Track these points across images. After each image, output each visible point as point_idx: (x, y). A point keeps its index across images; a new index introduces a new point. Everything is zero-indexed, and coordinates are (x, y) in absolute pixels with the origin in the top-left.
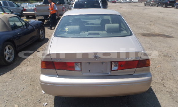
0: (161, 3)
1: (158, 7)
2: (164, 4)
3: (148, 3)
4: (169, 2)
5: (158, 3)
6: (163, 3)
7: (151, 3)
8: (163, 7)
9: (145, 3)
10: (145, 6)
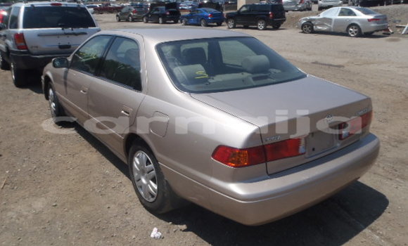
0: (153, 15)
1: (147, 22)
2: (159, 16)
3: (125, 14)
4: (168, 13)
5: (147, 16)
6: (156, 14)
7: (130, 15)
8: (158, 23)
9: (117, 16)
10: (119, 21)
